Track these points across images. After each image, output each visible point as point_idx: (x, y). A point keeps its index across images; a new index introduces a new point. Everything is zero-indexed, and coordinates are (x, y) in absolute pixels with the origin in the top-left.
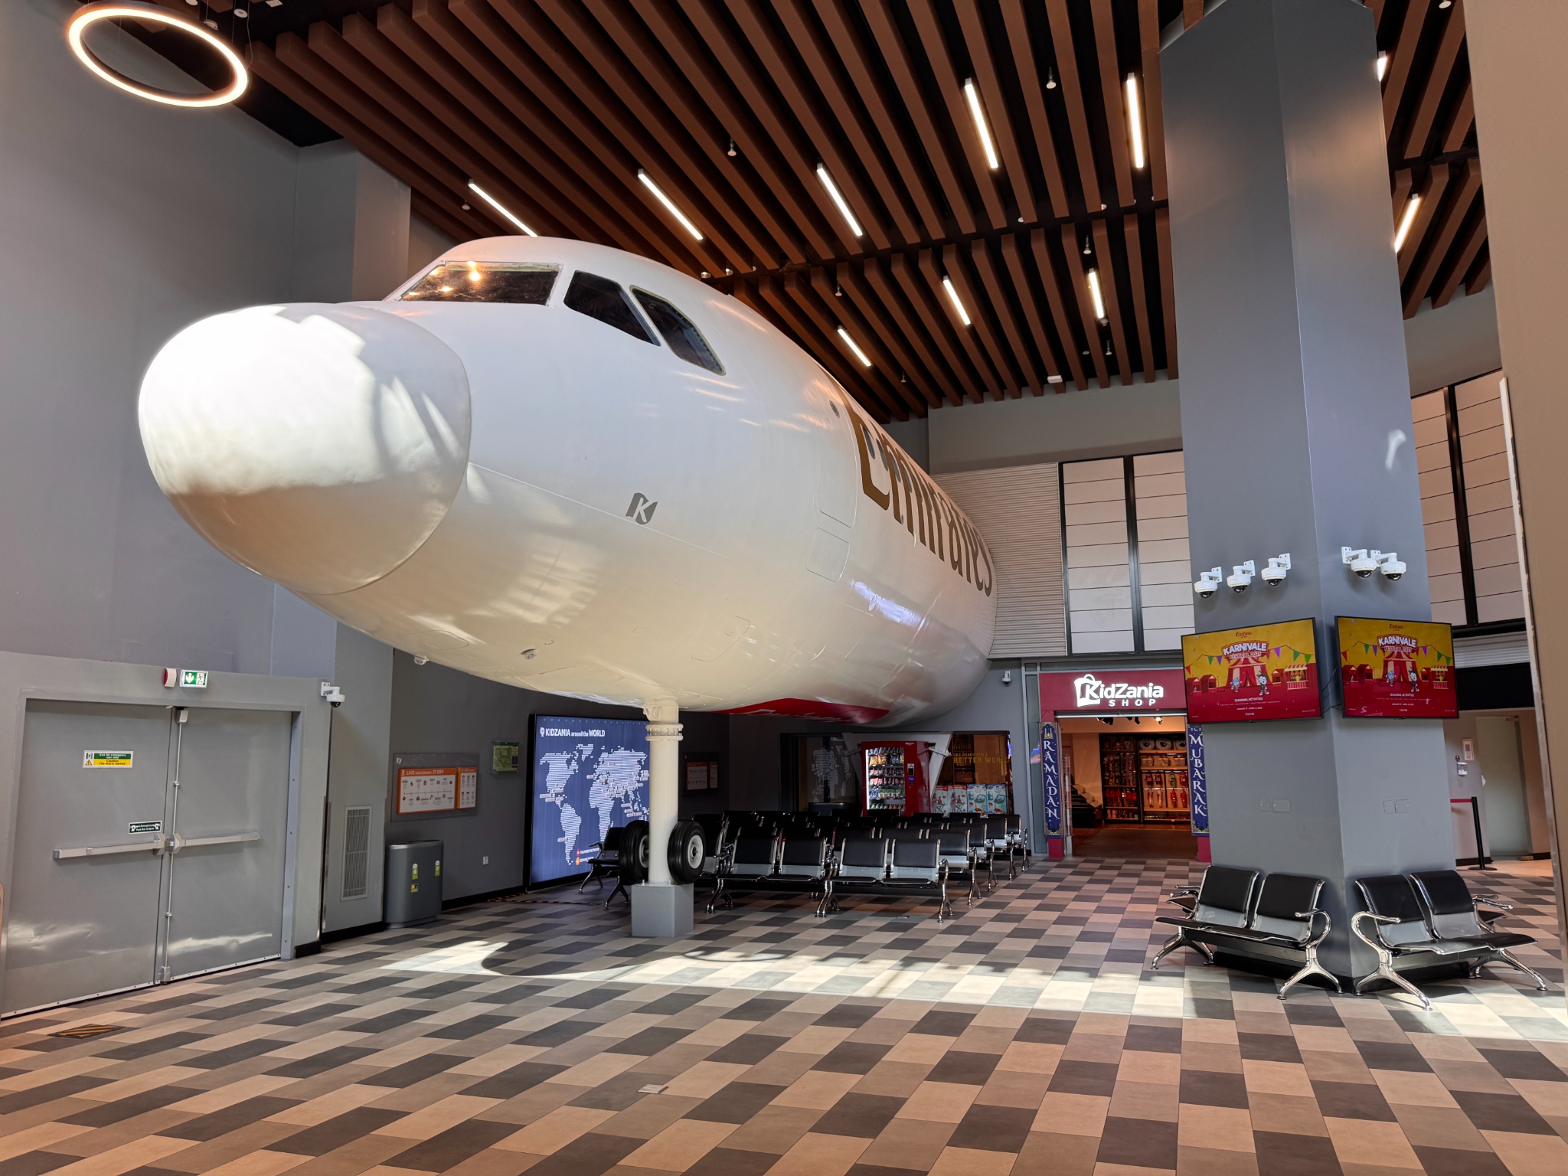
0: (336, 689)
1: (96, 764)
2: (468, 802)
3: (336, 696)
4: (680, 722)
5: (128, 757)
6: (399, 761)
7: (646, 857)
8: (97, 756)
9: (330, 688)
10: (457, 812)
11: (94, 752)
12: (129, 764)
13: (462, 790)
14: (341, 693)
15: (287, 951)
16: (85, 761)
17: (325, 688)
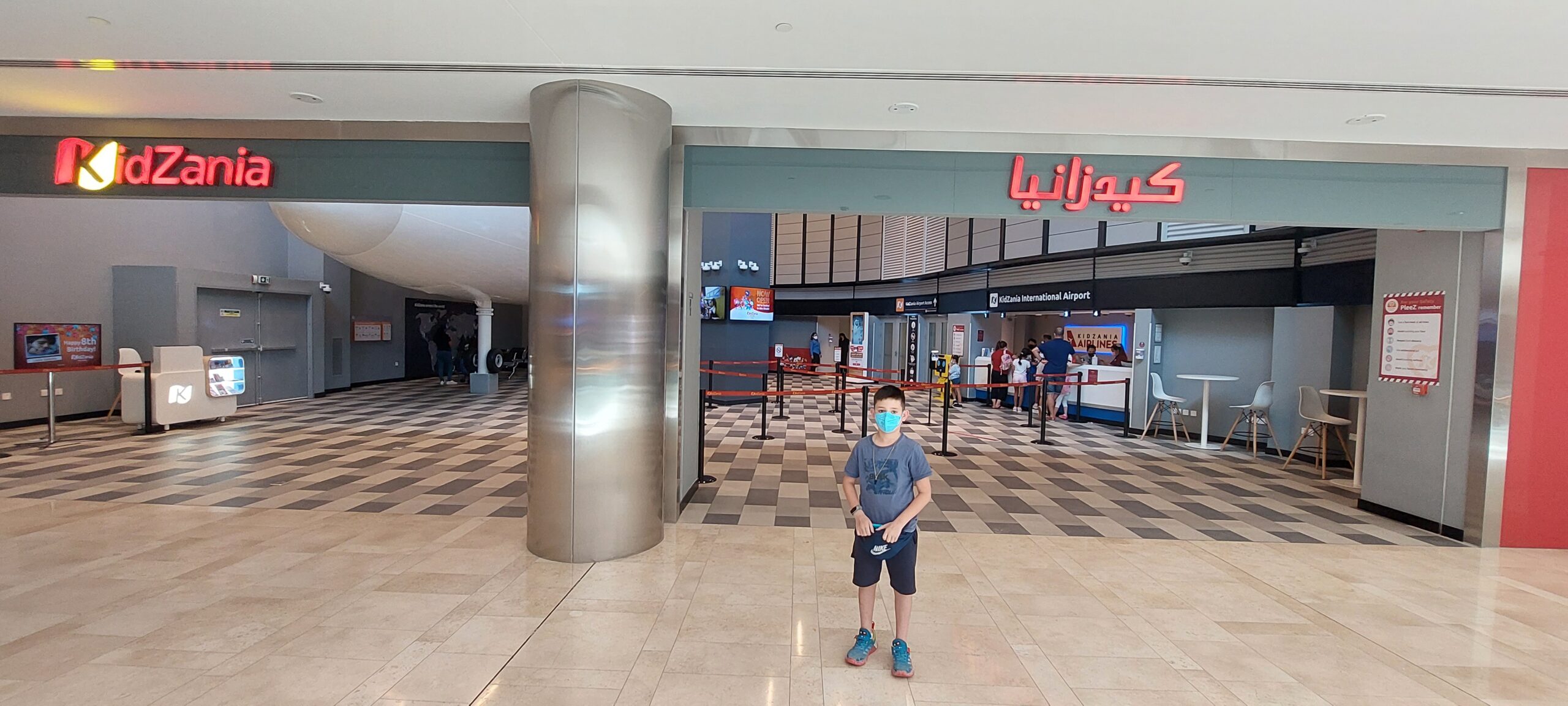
0: (327, 286)
1: (225, 314)
2: (387, 337)
3: (327, 288)
4: (492, 308)
5: (238, 312)
6: (353, 318)
7: (477, 362)
8: (226, 311)
9: (324, 285)
10: (382, 342)
11: (224, 310)
12: (238, 315)
13: (384, 332)
14: (330, 287)
15: (312, 396)
16: (221, 313)
17: (322, 285)
